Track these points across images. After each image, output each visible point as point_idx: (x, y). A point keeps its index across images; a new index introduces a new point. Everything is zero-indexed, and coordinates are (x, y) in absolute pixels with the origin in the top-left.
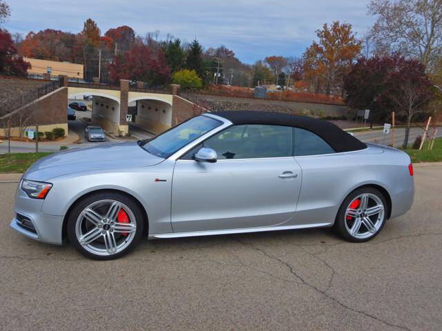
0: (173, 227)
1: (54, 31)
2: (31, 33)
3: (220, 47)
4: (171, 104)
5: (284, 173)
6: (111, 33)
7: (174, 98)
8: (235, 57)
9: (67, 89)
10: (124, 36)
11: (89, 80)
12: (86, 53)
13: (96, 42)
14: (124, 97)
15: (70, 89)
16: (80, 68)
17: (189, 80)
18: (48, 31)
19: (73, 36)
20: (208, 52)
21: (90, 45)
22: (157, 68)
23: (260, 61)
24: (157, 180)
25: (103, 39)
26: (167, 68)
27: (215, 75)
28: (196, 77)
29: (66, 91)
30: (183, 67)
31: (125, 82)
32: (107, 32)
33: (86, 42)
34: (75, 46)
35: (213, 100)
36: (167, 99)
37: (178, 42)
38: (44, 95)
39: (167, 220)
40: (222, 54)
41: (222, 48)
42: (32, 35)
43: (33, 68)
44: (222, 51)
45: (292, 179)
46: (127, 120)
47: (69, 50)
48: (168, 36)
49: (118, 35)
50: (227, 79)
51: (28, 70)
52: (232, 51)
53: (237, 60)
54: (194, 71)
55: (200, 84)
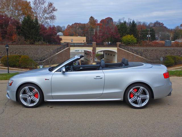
0: (53, 97)
1: (78, 23)
2: (69, 25)
3: (156, 22)
4: (117, 52)
5: (96, 77)
6: (102, 21)
7: (118, 49)
8: (164, 26)
9: (70, 48)
10: (108, 22)
11: (88, 43)
12: (90, 31)
13: (94, 26)
14: (94, 50)
15: (71, 48)
16: (84, 38)
17: (130, 40)
18: (75, 24)
19: (84, 24)
20: (149, 25)
21: (91, 28)
22: (113, 36)
23: (178, 27)
24: (46, 79)
25: (98, 24)
26: (119, 35)
27: (148, 36)
28: (134, 38)
29: (69, 49)
30: (128, 34)
31: (94, 43)
32: (101, 21)
33: (90, 26)
34: (85, 29)
35: (138, 49)
36: (114, 49)
37: (133, 22)
38: (60, 51)
39: (50, 94)
40: (157, 25)
41: (157, 22)
42: (69, 26)
43: (63, 40)
44: (157, 24)
45: (100, 79)
46: (95, 60)
47: (82, 31)
48: (129, 19)
49: (105, 22)
50: (158, 37)
51: (61, 41)
52: (162, 23)
53: (165, 27)
54: (132, 35)
55: (136, 41)
